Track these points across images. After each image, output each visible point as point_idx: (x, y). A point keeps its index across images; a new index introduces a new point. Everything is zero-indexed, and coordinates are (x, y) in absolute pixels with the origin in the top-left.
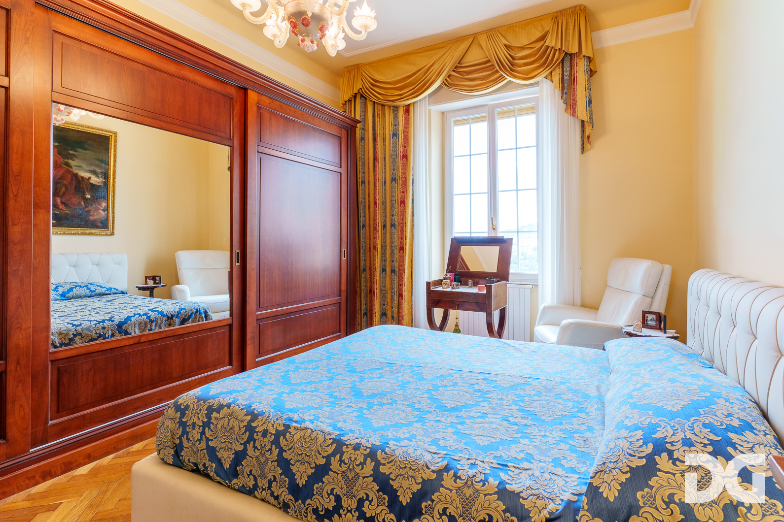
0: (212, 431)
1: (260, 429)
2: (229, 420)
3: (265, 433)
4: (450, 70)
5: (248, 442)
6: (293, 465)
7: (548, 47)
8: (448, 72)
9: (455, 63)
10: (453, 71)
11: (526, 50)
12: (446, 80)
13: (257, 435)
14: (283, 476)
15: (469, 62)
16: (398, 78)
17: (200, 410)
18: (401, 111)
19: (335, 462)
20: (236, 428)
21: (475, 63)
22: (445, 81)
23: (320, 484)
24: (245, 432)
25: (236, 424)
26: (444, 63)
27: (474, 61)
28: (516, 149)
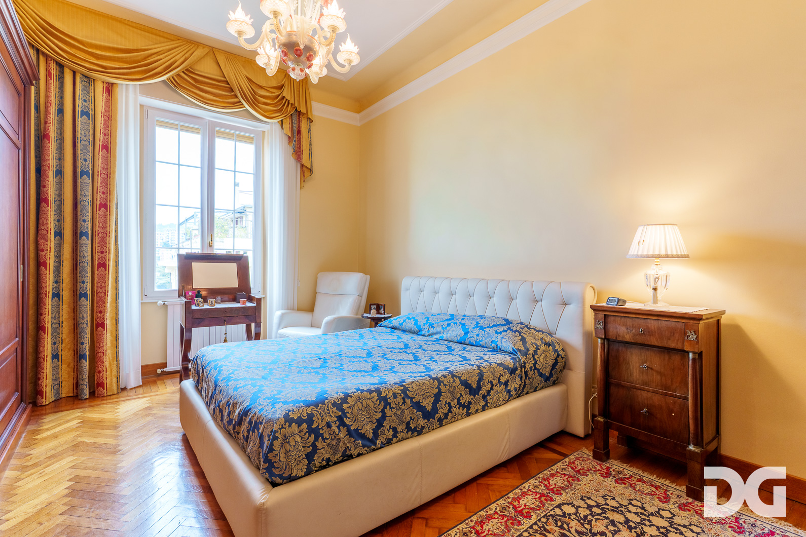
0: (349, 418)
1: (390, 394)
2: (362, 403)
3: (395, 396)
4: (181, 70)
5: (385, 407)
6: (422, 402)
7: (284, 97)
8: (179, 71)
9: (188, 65)
10: (183, 72)
11: (263, 90)
12: (173, 77)
13: (390, 399)
14: (418, 413)
15: (201, 71)
16: (93, 42)
17: (328, 410)
18: (99, 88)
19: (442, 387)
20: (371, 404)
21: (207, 75)
22: (172, 79)
23: (440, 402)
24: (380, 402)
25: (368, 402)
26: (174, 59)
27: (207, 73)
28: (235, 171)
